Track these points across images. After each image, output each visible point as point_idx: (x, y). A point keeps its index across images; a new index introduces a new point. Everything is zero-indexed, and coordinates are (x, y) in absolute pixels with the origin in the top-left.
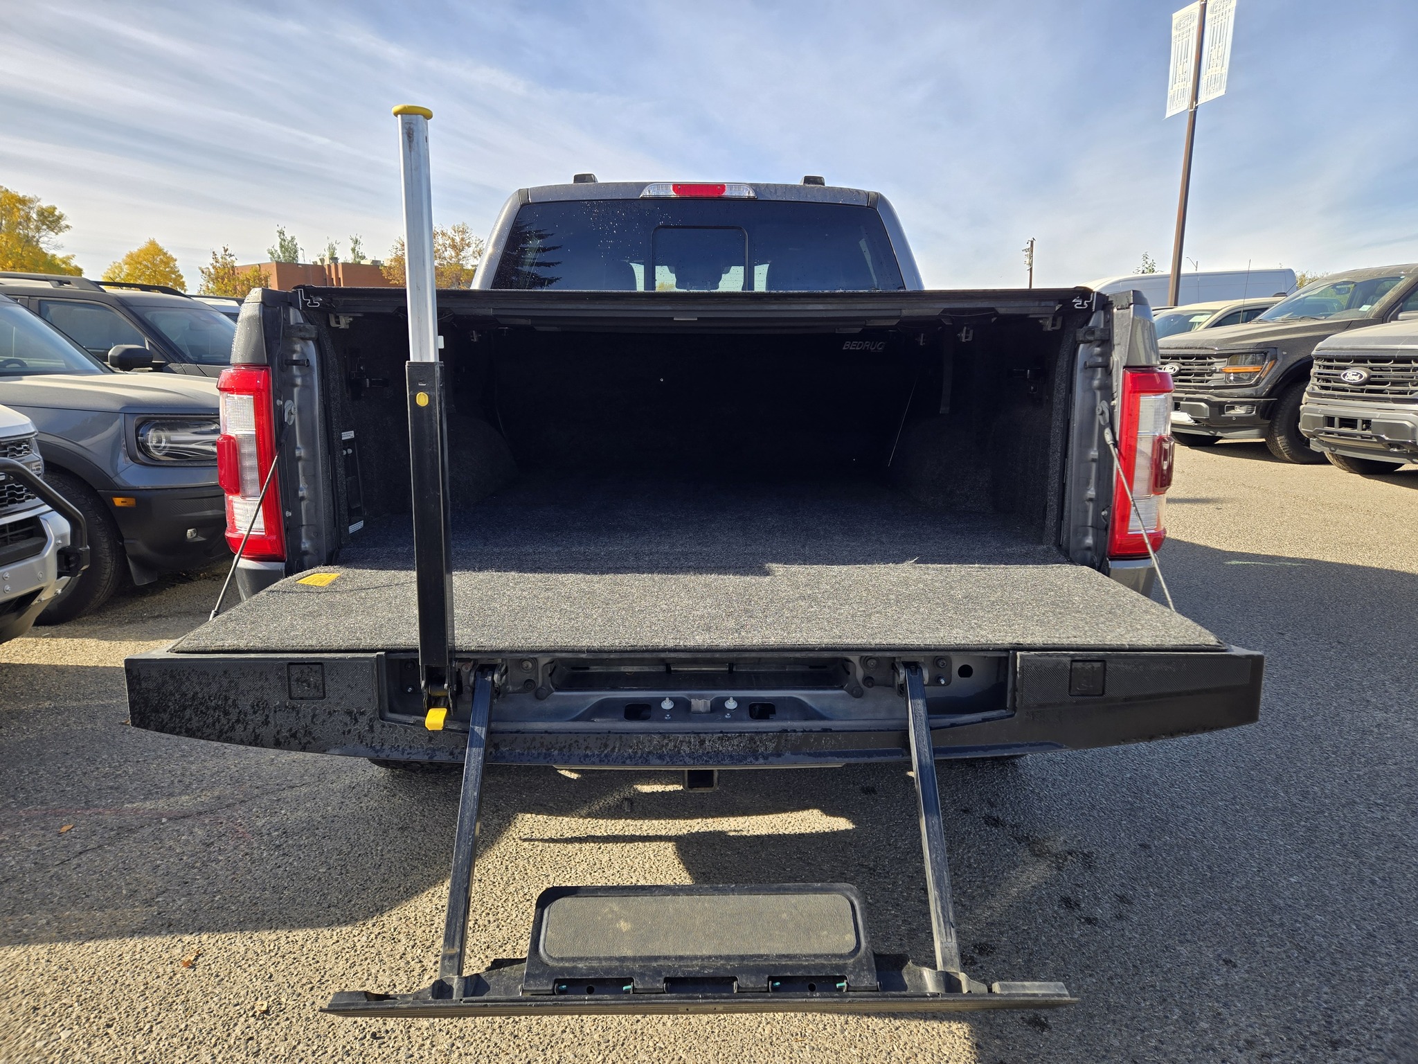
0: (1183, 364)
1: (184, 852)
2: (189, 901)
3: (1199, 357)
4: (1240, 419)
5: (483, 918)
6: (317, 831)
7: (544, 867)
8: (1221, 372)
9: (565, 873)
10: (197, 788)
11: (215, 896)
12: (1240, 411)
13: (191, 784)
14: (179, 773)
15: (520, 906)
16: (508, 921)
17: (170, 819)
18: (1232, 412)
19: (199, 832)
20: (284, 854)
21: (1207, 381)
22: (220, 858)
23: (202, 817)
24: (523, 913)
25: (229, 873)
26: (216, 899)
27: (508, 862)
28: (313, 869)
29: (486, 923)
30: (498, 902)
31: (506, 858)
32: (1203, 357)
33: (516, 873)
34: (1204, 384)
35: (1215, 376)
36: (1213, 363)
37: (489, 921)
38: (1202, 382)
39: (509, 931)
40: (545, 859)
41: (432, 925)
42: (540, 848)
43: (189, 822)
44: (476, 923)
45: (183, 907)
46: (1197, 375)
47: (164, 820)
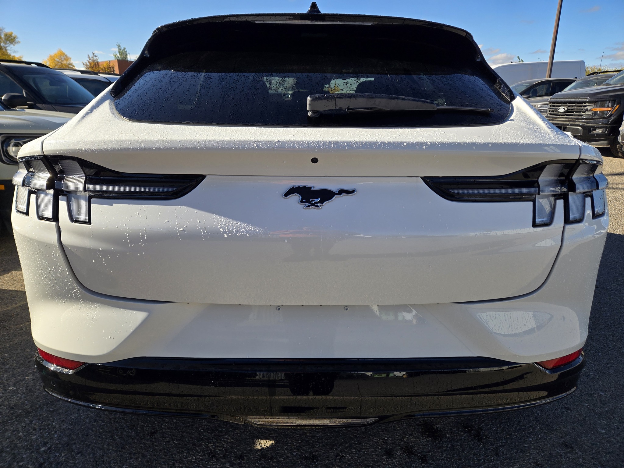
0: (569, 106)
3: (578, 103)
4: (599, 135)
8: (590, 110)
12: (599, 131)
18: (595, 132)
21: (582, 115)
32: (581, 103)
34: (581, 117)
35: (587, 113)
36: (586, 106)
38: (580, 116)
46: (577, 112)
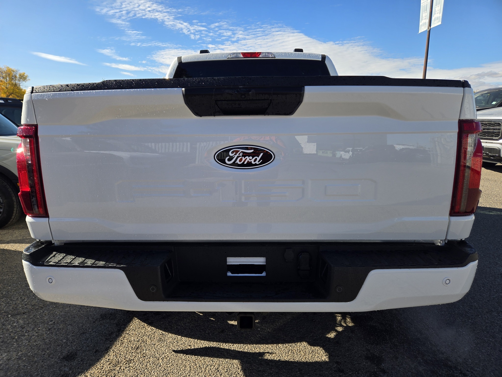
1: (12, 331)
2: (7, 355)
5: (124, 365)
6: (67, 322)
7: (154, 340)
9: (162, 343)
10: (27, 301)
11: (18, 353)
13: (25, 299)
14: (22, 294)
15: (140, 360)
16: (134, 367)
17: (12, 316)
19: (21, 322)
20: (51, 333)
22: (26, 334)
23: (24, 315)
24: (141, 363)
25: (27, 341)
26: (19, 354)
27: (140, 338)
28: (61, 340)
29: (125, 368)
30: (132, 357)
31: (140, 335)
33: (142, 343)
37: (126, 368)
39: (133, 373)
40: (156, 336)
41: (102, 369)
42: (154, 331)
43: (19, 317)
44: (120, 368)
45: (4, 358)
47: (9, 316)
